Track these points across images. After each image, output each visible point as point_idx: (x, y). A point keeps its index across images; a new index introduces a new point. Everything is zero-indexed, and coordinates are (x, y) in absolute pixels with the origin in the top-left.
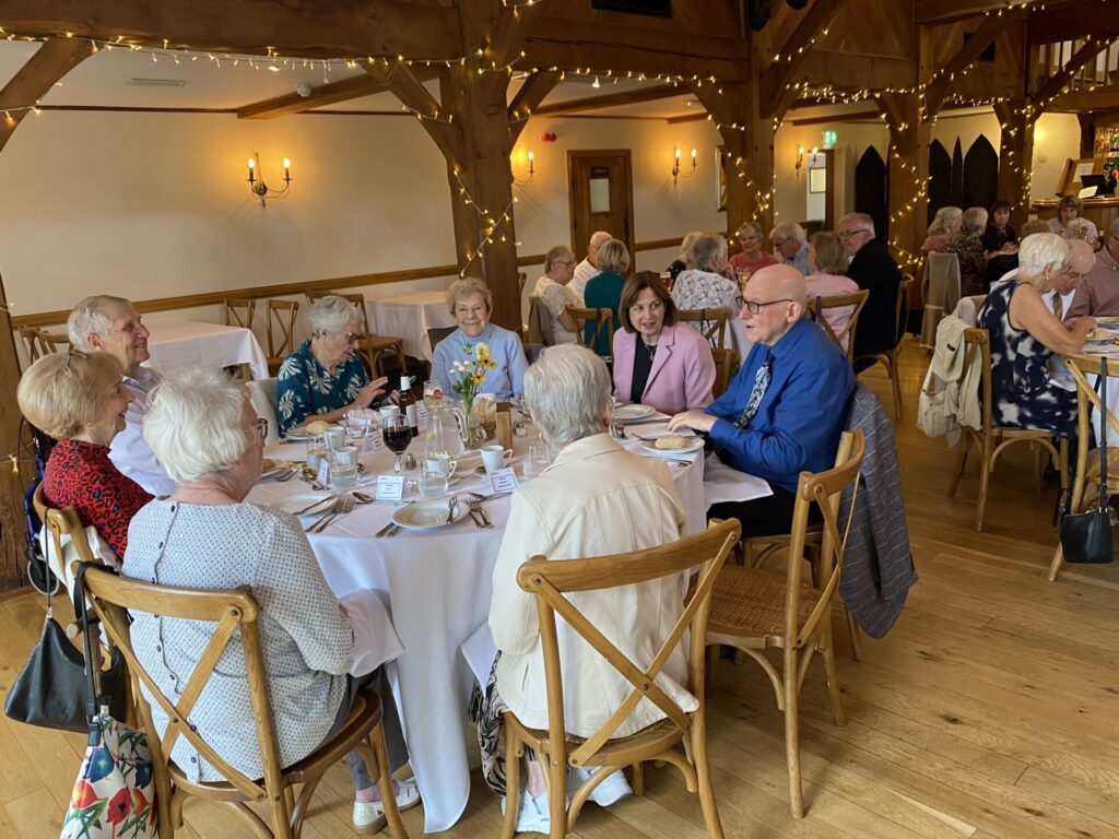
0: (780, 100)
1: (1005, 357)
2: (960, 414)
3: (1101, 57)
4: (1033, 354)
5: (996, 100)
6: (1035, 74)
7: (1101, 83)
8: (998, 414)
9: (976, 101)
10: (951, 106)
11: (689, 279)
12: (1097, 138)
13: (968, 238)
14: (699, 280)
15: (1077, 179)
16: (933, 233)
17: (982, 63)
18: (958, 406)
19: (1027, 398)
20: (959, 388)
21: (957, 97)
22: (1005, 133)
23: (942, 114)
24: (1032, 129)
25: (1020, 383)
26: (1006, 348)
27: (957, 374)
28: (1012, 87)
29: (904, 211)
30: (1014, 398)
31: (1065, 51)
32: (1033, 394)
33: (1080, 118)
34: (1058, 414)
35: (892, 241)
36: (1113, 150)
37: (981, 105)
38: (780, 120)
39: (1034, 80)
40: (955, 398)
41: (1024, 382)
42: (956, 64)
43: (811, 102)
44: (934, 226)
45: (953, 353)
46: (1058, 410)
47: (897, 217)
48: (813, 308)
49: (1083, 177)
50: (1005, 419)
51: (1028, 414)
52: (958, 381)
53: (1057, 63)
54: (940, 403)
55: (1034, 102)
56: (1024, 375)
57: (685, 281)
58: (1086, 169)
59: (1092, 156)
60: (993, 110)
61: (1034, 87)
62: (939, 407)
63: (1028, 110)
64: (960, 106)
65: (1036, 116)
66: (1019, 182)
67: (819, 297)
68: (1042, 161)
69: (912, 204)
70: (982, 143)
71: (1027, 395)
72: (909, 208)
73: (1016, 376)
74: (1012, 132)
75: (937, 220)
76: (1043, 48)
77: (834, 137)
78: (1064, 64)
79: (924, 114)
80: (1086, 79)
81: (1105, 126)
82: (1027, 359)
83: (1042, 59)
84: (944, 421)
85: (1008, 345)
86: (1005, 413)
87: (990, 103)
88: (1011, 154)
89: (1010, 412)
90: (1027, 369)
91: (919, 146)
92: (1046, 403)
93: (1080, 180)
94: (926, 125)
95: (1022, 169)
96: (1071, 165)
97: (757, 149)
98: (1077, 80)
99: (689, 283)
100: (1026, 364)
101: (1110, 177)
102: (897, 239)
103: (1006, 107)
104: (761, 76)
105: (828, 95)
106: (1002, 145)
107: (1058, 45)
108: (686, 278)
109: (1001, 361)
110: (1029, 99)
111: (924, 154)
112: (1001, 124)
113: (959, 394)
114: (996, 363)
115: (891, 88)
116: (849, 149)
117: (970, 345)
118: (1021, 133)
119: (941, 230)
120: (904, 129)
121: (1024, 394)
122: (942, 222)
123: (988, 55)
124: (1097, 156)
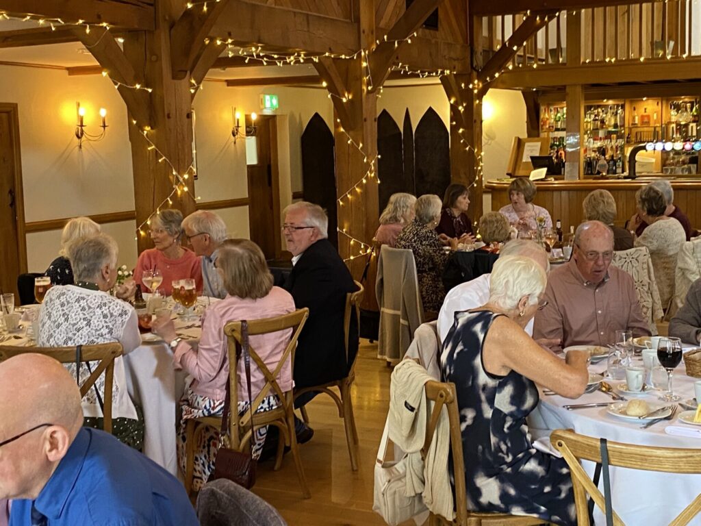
0: (198, 57)
1: (479, 412)
2: (426, 494)
3: (541, 34)
4: (513, 408)
5: (442, 73)
6: (480, 47)
7: (542, 60)
8: (475, 492)
9: (423, 72)
10: (396, 75)
11: (63, 299)
12: (542, 116)
13: (424, 231)
14: (78, 300)
15: (526, 158)
16: (386, 222)
17: (427, 31)
18: (424, 483)
19: (509, 470)
20: (423, 459)
21: (403, 67)
22: (454, 108)
23: (387, 83)
24: (480, 105)
25: (499, 449)
26: (480, 401)
27: (419, 443)
28: (458, 59)
29: (353, 193)
30: (493, 471)
31: (507, 26)
32: (516, 464)
33: (526, 95)
34: (547, 489)
35: (342, 228)
36: (557, 130)
37: (427, 76)
38: (199, 83)
39: (479, 54)
40: (419, 472)
41: (504, 447)
42: (399, 31)
43: (238, 61)
44: (386, 214)
45: (413, 414)
46: (547, 485)
47: (345, 199)
48: (238, 336)
49: (532, 158)
50: (484, 500)
51: (512, 492)
52: (422, 450)
53: (499, 37)
54: (401, 477)
55: (481, 77)
56: (502, 437)
57: (57, 302)
58: (533, 149)
59: (538, 136)
60: (440, 82)
61: (479, 61)
62: (400, 484)
63: (476, 85)
64: (406, 76)
65: (483, 92)
66: (472, 161)
67: (244, 321)
68: (491, 138)
69: (361, 186)
70: (431, 116)
71: (509, 465)
72: (358, 190)
73: (493, 440)
74: (460, 108)
75: (390, 207)
76: (485, 19)
77: (275, 102)
78: (506, 39)
79: (368, 84)
80: (528, 55)
81: (549, 105)
82: (506, 415)
83: (485, 33)
84: (407, 503)
85: (483, 397)
86: (484, 491)
87: (437, 76)
88: (461, 131)
89: (490, 489)
90: (505, 430)
91: (365, 120)
92: (532, 475)
93: (530, 160)
94: (371, 95)
95: (473, 146)
96: (520, 143)
97: (169, 117)
98: (519, 56)
99: (63, 305)
100: (505, 422)
101: (557, 157)
102: (346, 225)
103: (453, 80)
104: (171, 27)
105: (258, 56)
106: (451, 121)
107: (499, 18)
108: (59, 297)
109: (475, 419)
110: (475, 74)
111: (372, 128)
112: (450, 100)
113: (423, 467)
114: (469, 421)
115: (331, 51)
116: (292, 117)
117: (433, 403)
118: (469, 109)
119: (395, 219)
120: (349, 101)
121: (506, 463)
122: (396, 209)
123: (432, 23)
124: (543, 135)
